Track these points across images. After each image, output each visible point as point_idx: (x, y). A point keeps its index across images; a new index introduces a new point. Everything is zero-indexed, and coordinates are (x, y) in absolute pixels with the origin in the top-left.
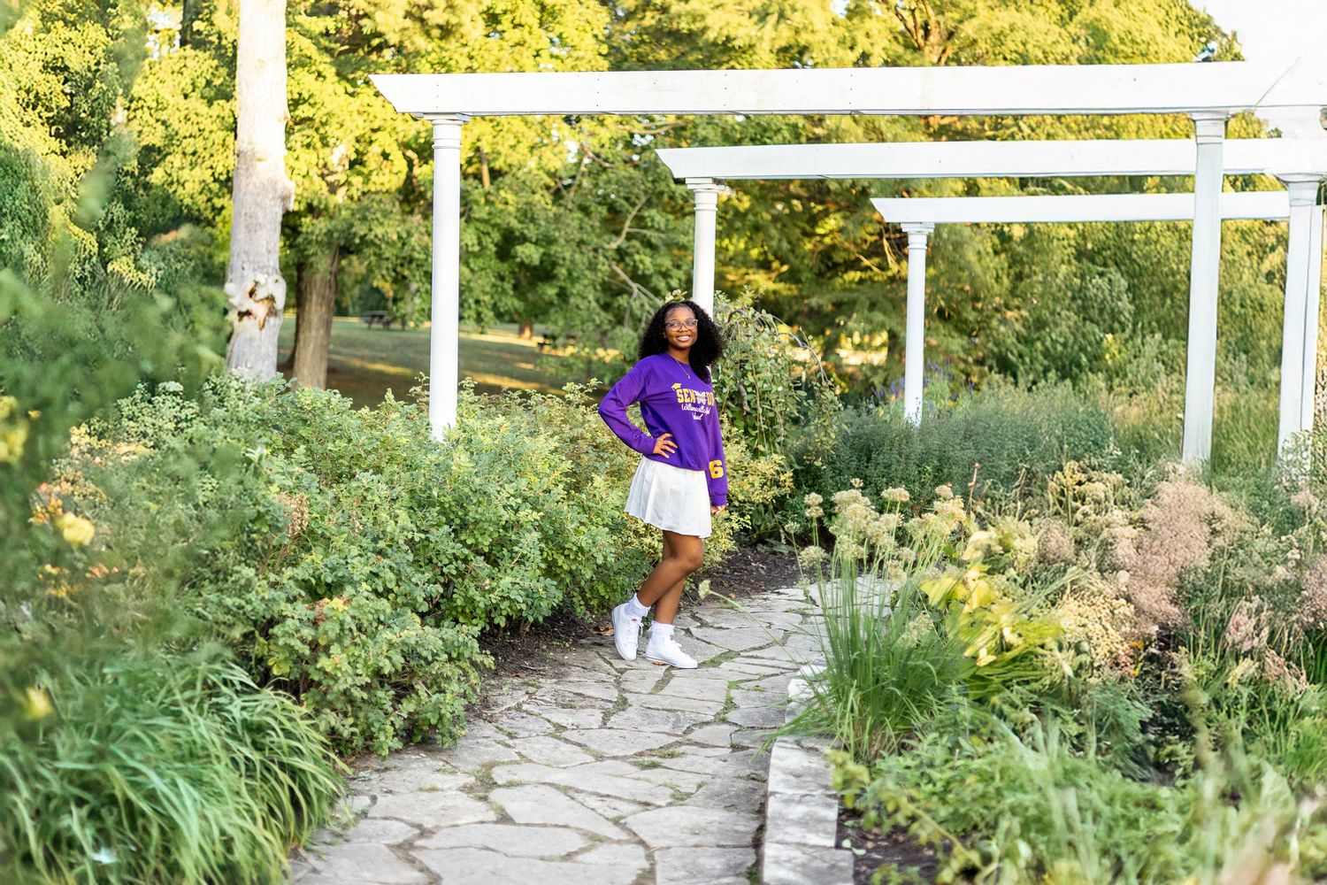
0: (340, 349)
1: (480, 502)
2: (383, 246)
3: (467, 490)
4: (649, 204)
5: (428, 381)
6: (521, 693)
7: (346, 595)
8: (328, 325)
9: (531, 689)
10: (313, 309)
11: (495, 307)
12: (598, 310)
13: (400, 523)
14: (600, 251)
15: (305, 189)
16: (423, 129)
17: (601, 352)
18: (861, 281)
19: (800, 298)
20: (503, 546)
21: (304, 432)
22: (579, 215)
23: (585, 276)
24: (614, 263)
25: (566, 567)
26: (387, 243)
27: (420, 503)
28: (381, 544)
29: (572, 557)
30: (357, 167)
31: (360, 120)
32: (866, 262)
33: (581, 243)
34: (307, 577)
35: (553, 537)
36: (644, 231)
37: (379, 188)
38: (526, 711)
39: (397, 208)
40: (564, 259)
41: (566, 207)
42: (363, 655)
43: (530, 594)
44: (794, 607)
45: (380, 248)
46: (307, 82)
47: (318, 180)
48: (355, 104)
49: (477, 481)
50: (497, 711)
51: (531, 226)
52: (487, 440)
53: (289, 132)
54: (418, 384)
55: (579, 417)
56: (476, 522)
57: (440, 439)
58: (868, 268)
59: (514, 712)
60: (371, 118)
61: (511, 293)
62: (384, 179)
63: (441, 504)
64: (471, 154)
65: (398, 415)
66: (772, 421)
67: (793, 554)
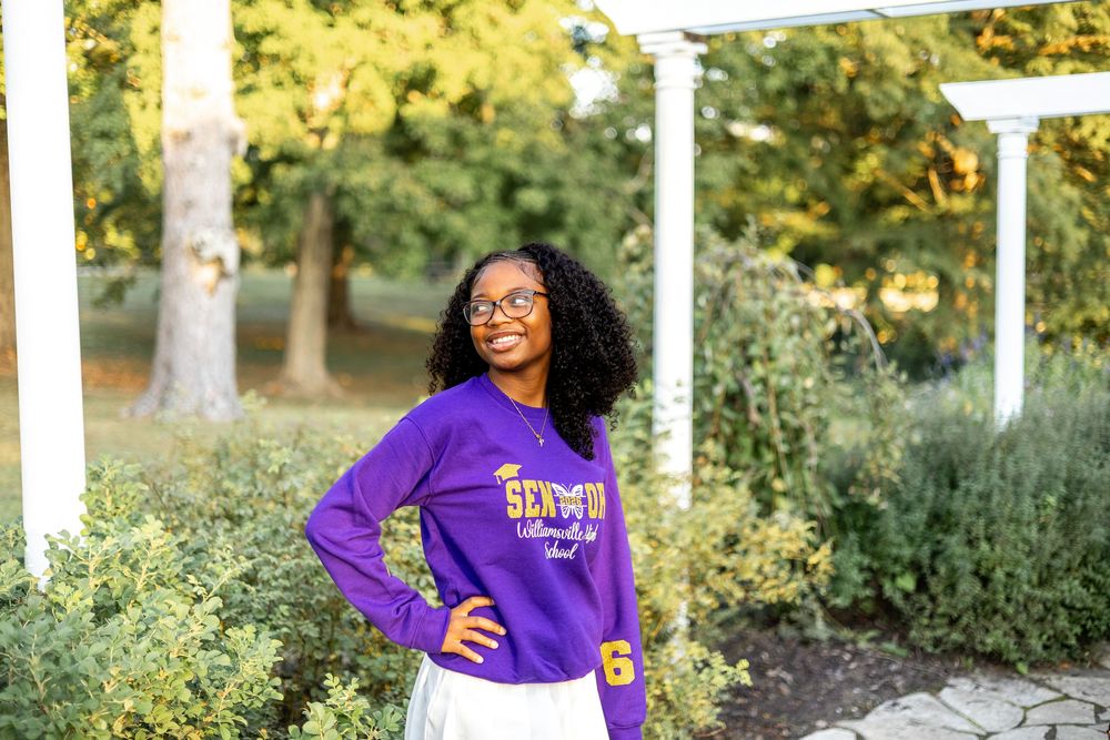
14: (615, 197)
18: (907, 221)
19: (841, 240)
22: (591, 155)
24: (635, 211)
32: (913, 198)
40: (574, 205)
47: (294, 123)
51: (535, 167)
58: (914, 206)
66: (798, 435)
67: (836, 643)
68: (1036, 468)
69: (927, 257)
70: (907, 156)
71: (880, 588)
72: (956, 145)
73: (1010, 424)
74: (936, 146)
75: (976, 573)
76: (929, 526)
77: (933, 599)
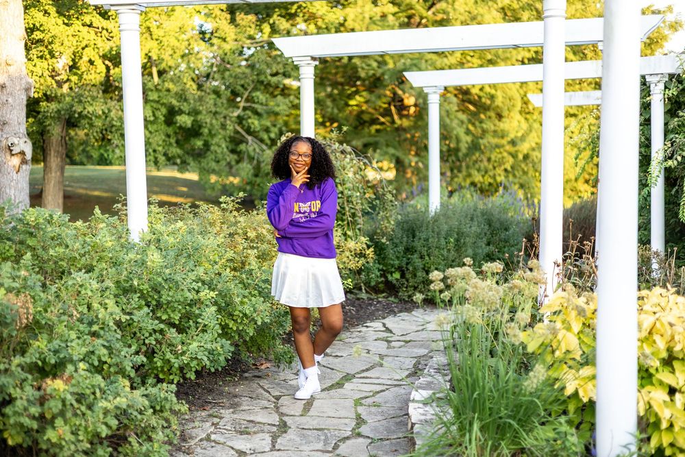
0: (73, 184)
1: (170, 288)
2: (93, 118)
3: (160, 279)
4: (255, 89)
5: (126, 200)
6: (208, 424)
7: (67, 374)
8: (62, 170)
9: (216, 420)
10: (52, 160)
11: (165, 154)
12: (228, 153)
13: (110, 311)
14: (228, 118)
15: (41, 85)
16: (114, 45)
17: (231, 179)
18: (380, 131)
20: (189, 319)
21: (31, 242)
22: (213, 96)
23: (220, 133)
24: (236, 125)
25: (235, 328)
26: (96, 117)
27: (125, 290)
28: (95, 328)
29: (239, 321)
30: (74, 70)
31: (74, 40)
32: (382, 119)
33: (216, 113)
34: (34, 360)
35: (225, 307)
36: (253, 105)
37: (88, 82)
38: (214, 441)
39: (101, 94)
40: (206, 123)
41: (205, 92)
42: (83, 423)
43: (211, 352)
44: (380, 337)
45: (91, 119)
46: (38, 17)
47: (49, 79)
48: (70, 30)
49: (167, 271)
50: (192, 443)
51: (185, 104)
52: (171, 240)
53: (27, 49)
54: (118, 202)
55: (232, 219)
56: (169, 302)
57: (137, 240)
58: (382, 123)
59: (205, 442)
60: (81, 39)
61: (175, 145)
62: (92, 77)
63: (141, 291)
64: (146, 61)
65: (104, 225)
66: (354, 215)
67: (370, 299)
68: (445, 227)
69: (392, 151)
70: (379, 97)
71: (386, 277)
72: (404, 92)
73: (436, 212)
74: (395, 94)
75: (424, 269)
76: (405, 253)
77: (407, 281)
